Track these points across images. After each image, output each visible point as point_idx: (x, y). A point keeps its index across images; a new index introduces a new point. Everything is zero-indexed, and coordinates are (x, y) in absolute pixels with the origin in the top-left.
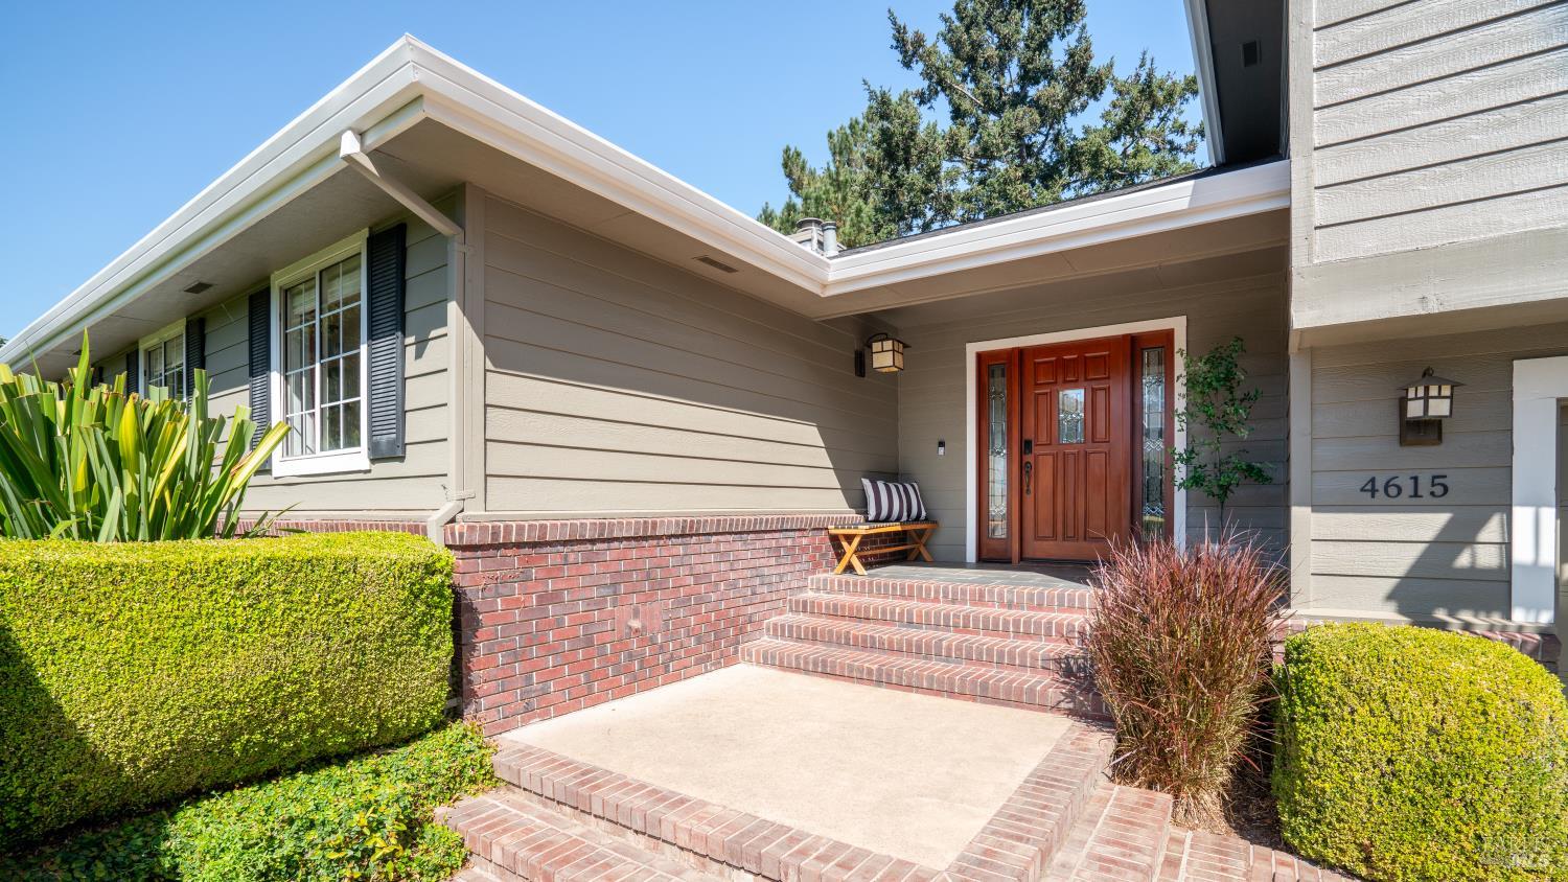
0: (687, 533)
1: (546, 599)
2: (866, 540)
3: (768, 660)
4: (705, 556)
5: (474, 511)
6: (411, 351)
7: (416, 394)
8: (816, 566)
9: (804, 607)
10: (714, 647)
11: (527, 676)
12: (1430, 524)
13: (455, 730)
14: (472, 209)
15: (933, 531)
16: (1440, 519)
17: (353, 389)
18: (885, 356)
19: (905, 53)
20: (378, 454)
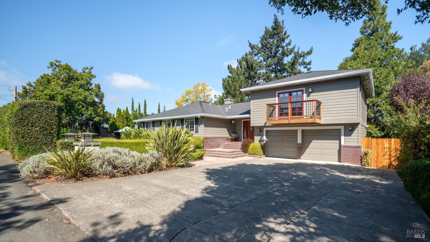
0: (216, 138)
1: (207, 141)
2: (231, 139)
3: (222, 148)
4: (217, 140)
5: (204, 136)
6: (199, 126)
7: (199, 129)
8: (226, 141)
9: (225, 144)
10: (218, 146)
11: (206, 146)
12: (260, 137)
13: (203, 148)
14: (204, 118)
15: (239, 139)
16: (261, 137)
17: (193, 127)
18: (233, 122)
19: (251, 48)
20: (196, 132)
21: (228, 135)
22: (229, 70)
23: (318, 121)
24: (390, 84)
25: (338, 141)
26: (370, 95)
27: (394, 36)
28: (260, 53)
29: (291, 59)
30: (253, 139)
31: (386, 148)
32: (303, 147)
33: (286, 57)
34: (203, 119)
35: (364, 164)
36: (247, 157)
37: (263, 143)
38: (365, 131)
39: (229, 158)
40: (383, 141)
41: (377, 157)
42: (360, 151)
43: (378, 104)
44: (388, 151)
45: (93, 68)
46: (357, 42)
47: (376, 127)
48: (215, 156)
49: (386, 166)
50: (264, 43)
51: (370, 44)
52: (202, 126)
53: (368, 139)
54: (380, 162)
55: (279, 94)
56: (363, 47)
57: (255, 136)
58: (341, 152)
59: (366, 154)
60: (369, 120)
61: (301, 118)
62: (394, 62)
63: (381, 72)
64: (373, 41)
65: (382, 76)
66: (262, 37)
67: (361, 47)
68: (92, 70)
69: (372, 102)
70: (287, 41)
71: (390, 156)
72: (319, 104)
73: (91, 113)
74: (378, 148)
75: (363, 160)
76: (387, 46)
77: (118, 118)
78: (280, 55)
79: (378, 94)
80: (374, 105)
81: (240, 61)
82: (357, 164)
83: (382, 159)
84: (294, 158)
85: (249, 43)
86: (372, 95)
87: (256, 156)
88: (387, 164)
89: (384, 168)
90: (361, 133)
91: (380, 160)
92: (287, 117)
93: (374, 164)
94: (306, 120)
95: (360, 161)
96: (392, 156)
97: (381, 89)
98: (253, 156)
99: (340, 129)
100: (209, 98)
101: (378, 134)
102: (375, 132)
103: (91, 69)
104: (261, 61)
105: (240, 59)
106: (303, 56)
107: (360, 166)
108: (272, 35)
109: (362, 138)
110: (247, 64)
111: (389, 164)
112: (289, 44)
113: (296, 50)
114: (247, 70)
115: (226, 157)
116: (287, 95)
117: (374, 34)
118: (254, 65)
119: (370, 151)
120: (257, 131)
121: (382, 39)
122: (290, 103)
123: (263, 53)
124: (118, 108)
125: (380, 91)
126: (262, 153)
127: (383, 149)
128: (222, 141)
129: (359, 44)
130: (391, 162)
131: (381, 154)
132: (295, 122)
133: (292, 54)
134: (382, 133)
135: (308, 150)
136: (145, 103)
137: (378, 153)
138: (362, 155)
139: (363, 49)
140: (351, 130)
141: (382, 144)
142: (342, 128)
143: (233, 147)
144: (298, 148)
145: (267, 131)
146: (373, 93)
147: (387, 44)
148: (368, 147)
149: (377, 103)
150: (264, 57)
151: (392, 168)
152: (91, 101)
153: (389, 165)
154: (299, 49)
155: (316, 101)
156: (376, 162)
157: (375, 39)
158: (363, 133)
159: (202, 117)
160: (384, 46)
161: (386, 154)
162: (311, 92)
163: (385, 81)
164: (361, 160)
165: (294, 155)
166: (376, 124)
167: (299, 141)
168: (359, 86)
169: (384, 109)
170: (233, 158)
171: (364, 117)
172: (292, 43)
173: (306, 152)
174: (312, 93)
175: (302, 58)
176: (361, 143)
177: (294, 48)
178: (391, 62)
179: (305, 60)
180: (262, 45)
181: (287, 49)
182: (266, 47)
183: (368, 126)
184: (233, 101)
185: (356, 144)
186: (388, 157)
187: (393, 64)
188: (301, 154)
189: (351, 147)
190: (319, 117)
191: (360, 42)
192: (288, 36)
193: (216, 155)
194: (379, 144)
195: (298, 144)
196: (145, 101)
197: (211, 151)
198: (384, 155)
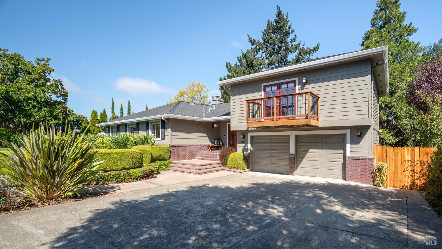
0: (189, 146)
1: (176, 151)
2: (212, 147)
3: (198, 159)
4: (191, 148)
5: (171, 144)
6: (165, 131)
7: (166, 134)
8: (205, 150)
9: (203, 154)
10: (192, 157)
11: (175, 157)
12: (244, 145)
13: (170, 160)
14: (171, 120)
17: (159, 133)
18: (215, 126)
19: (252, 43)
20: (162, 139)
21: (208, 143)
22: (227, 68)
23: (313, 122)
24: (405, 82)
25: (342, 151)
26: (384, 92)
27: (408, 28)
28: (262, 49)
29: (296, 56)
30: (235, 147)
31: (407, 160)
32: (297, 158)
33: (290, 53)
34: (170, 122)
35: (378, 183)
36: (226, 171)
37: (246, 153)
38: (377, 136)
39: (196, 173)
40: (403, 151)
41: (395, 173)
42: (372, 165)
43: (392, 105)
44: (411, 166)
45: (50, 59)
46: (367, 35)
47: (390, 132)
48: (180, 171)
49: (407, 187)
50: (266, 38)
51: (382, 36)
52: (169, 130)
53: (382, 148)
54: (398, 180)
55: (265, 87)
56: (373, 40)
57: (237, 144)
58: (346, 166)
59: (380, 170)
60: (381, 124)
61: (289, 118)
62: (409, 56)
63: (394, 68)
64: (385, 34)
65: (396, 71)
66: (264, 31)
67: (372, 40)
68: (49, 62)
69: (385, 102)
70: (291, 37)
71: (412, 172)
72: (316, 98)
73: (45, 115)
74: (396, 160)
75: (376, 177)
76: (401, 39)
77: (92, 122)
78: (283, 52)
79: (392, 93)
80: (386, 106)
81: (240, 59)
82: (368, 183)
83: (401, 176)
84: (285, 173)
85: (249, 37)
86: (386, 91)
87: (236, 170)
88: (408, 183)
89: (405, 189)
90: (373, 140)
91: (398, 178)
92: (272, 117)
93: (391, 183)
94: (297, 122)
95: (372, 179)
96: (415, 173)
97: (396, 87)
98: (232, 170)
99: (345, 134)
100: (206, 100)
101: (392, 140)
102: (388, 138)
103: (47, 61)
104: (263, 59)
105: (240, 56)
106: (309, 53)
107: (372, 186)
108: (275, 29)
109: (374, 147)
110: (247, 61)
111: (412, 183)
112: (294, 40)
113: (301, 46)
114: (246, 68)
115: (193, 173)
116: (275, 88)
117: (386, 26)
118: (254, 62)
119: (385, 164)
120: (239, 137)
121: (395, 31)
122: (276, 97)
123: (265, 49)
124: (93, 111)
125: (393, 89)
126: (244, 165)
127: (402, 162)
128: (199, 150)
129: (369, 36)
130: (414, 181)
131: (400, 169)
132: (281, 125)
133: (297, 50)
134: (396, 139)
135: (304, 163)
136: (129, 105)
137: (396, 167)
138: (374, 171)
139: (374, 42)
140: (360, 136)
141: (401, 155)
142: (348, 132)
143: (211, 157)
144: (290, 160)
145: (252, 137)
146: (387, 89)
147: (401, 36)
148: (382, 159)
149: (391, 103)
150: (266, 53)
151: (416, 189)
152: (43, 100)
153: (411, 185)
154: (304, 45)
155: (309, 94)
156: (394, 180)
157: (387, 31)
158: (375, 139)
159: (168, 119)
160: (397, 39)
161: (408, 169)
162: (306, 83)
163: (399, 77)
164: (372, 177)
165: (286, 169)
166: (389, 128)
167: (292, 150)
168: (371, 74)
169: (399, 110)
170: (202, 173)
171: (376, 118)
172: (297, 39)
173: (300, 166)
174: (307, 85)
175: (308, 55)
176: (373, 154)
177: (299, 44)
178: (406, 57)
179: (311, 57)
180: (264, 40)
181: (292, 45)
182: (268, 43)
183: (381, 131)
184: (222, 101)
185: (365, 155)
186: (409, 174)
187: (408, 59)
188: (294, 168)
189: (359, 159)
190: (317, 117)
191: (371, 35)
192: (293, 31)
193: (182, 169)
194: (397, 155)
195: (291, 155)
196: (129, 103)
197: (178, 164)
198: (404, 171)
